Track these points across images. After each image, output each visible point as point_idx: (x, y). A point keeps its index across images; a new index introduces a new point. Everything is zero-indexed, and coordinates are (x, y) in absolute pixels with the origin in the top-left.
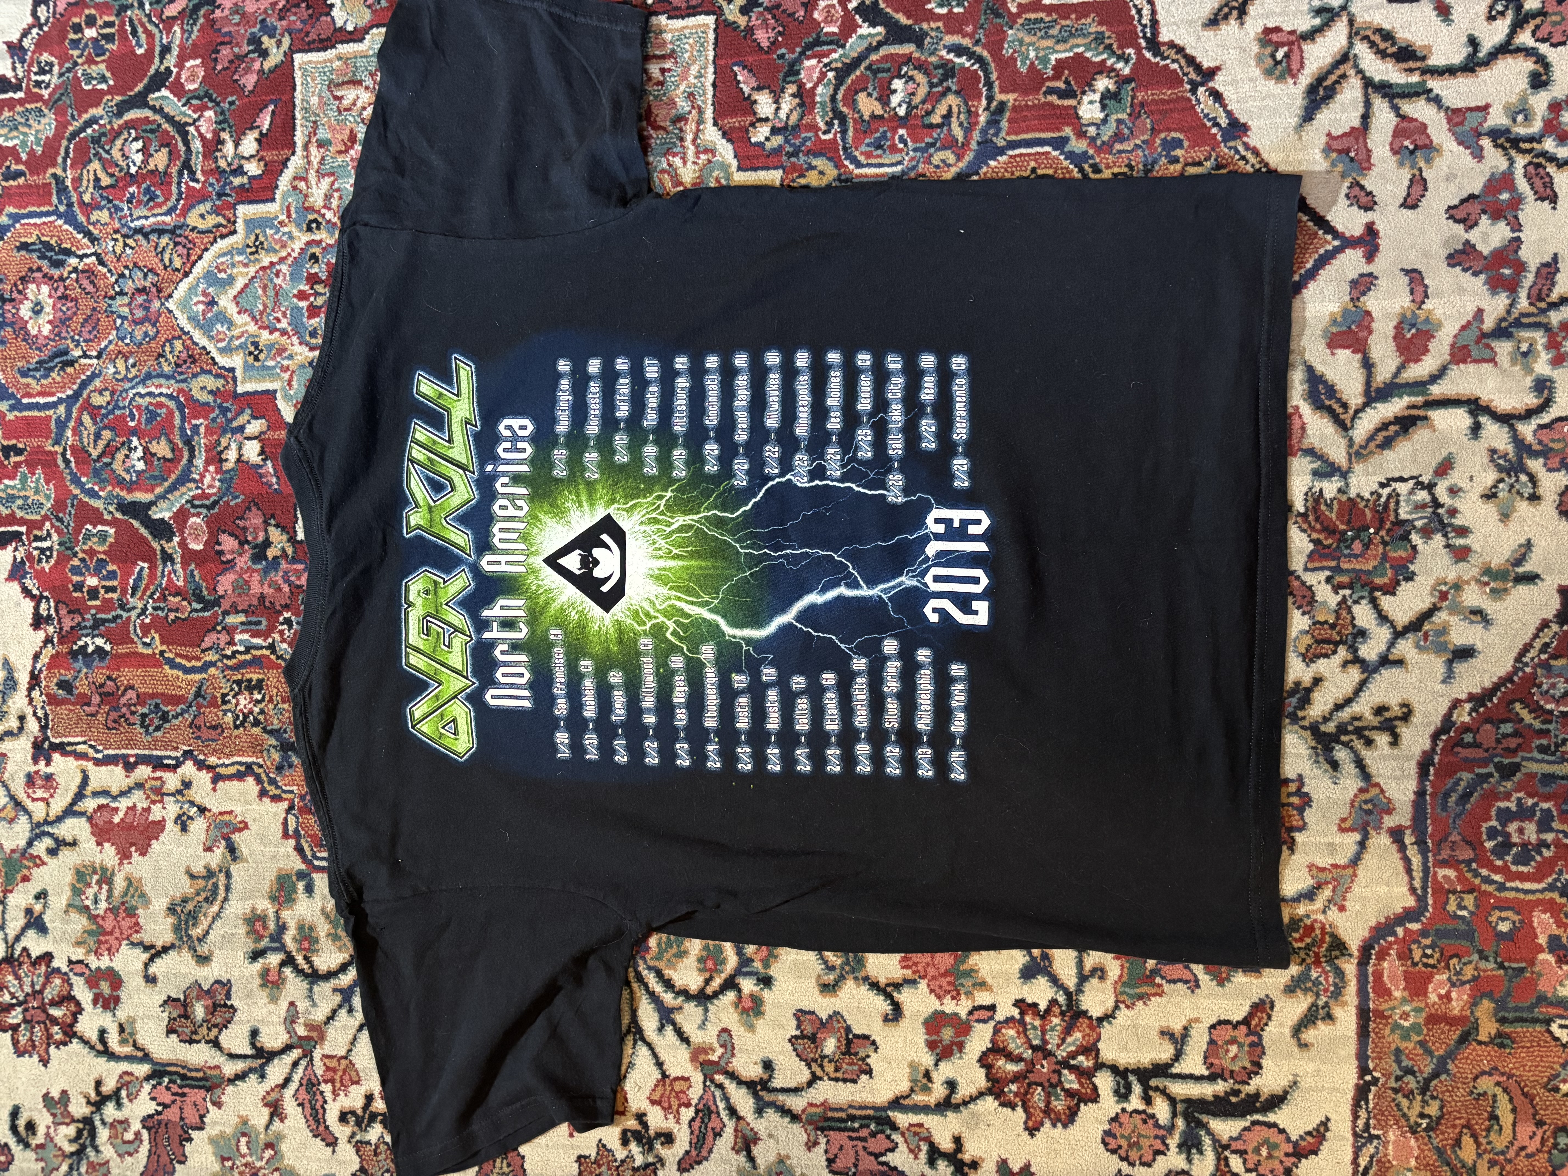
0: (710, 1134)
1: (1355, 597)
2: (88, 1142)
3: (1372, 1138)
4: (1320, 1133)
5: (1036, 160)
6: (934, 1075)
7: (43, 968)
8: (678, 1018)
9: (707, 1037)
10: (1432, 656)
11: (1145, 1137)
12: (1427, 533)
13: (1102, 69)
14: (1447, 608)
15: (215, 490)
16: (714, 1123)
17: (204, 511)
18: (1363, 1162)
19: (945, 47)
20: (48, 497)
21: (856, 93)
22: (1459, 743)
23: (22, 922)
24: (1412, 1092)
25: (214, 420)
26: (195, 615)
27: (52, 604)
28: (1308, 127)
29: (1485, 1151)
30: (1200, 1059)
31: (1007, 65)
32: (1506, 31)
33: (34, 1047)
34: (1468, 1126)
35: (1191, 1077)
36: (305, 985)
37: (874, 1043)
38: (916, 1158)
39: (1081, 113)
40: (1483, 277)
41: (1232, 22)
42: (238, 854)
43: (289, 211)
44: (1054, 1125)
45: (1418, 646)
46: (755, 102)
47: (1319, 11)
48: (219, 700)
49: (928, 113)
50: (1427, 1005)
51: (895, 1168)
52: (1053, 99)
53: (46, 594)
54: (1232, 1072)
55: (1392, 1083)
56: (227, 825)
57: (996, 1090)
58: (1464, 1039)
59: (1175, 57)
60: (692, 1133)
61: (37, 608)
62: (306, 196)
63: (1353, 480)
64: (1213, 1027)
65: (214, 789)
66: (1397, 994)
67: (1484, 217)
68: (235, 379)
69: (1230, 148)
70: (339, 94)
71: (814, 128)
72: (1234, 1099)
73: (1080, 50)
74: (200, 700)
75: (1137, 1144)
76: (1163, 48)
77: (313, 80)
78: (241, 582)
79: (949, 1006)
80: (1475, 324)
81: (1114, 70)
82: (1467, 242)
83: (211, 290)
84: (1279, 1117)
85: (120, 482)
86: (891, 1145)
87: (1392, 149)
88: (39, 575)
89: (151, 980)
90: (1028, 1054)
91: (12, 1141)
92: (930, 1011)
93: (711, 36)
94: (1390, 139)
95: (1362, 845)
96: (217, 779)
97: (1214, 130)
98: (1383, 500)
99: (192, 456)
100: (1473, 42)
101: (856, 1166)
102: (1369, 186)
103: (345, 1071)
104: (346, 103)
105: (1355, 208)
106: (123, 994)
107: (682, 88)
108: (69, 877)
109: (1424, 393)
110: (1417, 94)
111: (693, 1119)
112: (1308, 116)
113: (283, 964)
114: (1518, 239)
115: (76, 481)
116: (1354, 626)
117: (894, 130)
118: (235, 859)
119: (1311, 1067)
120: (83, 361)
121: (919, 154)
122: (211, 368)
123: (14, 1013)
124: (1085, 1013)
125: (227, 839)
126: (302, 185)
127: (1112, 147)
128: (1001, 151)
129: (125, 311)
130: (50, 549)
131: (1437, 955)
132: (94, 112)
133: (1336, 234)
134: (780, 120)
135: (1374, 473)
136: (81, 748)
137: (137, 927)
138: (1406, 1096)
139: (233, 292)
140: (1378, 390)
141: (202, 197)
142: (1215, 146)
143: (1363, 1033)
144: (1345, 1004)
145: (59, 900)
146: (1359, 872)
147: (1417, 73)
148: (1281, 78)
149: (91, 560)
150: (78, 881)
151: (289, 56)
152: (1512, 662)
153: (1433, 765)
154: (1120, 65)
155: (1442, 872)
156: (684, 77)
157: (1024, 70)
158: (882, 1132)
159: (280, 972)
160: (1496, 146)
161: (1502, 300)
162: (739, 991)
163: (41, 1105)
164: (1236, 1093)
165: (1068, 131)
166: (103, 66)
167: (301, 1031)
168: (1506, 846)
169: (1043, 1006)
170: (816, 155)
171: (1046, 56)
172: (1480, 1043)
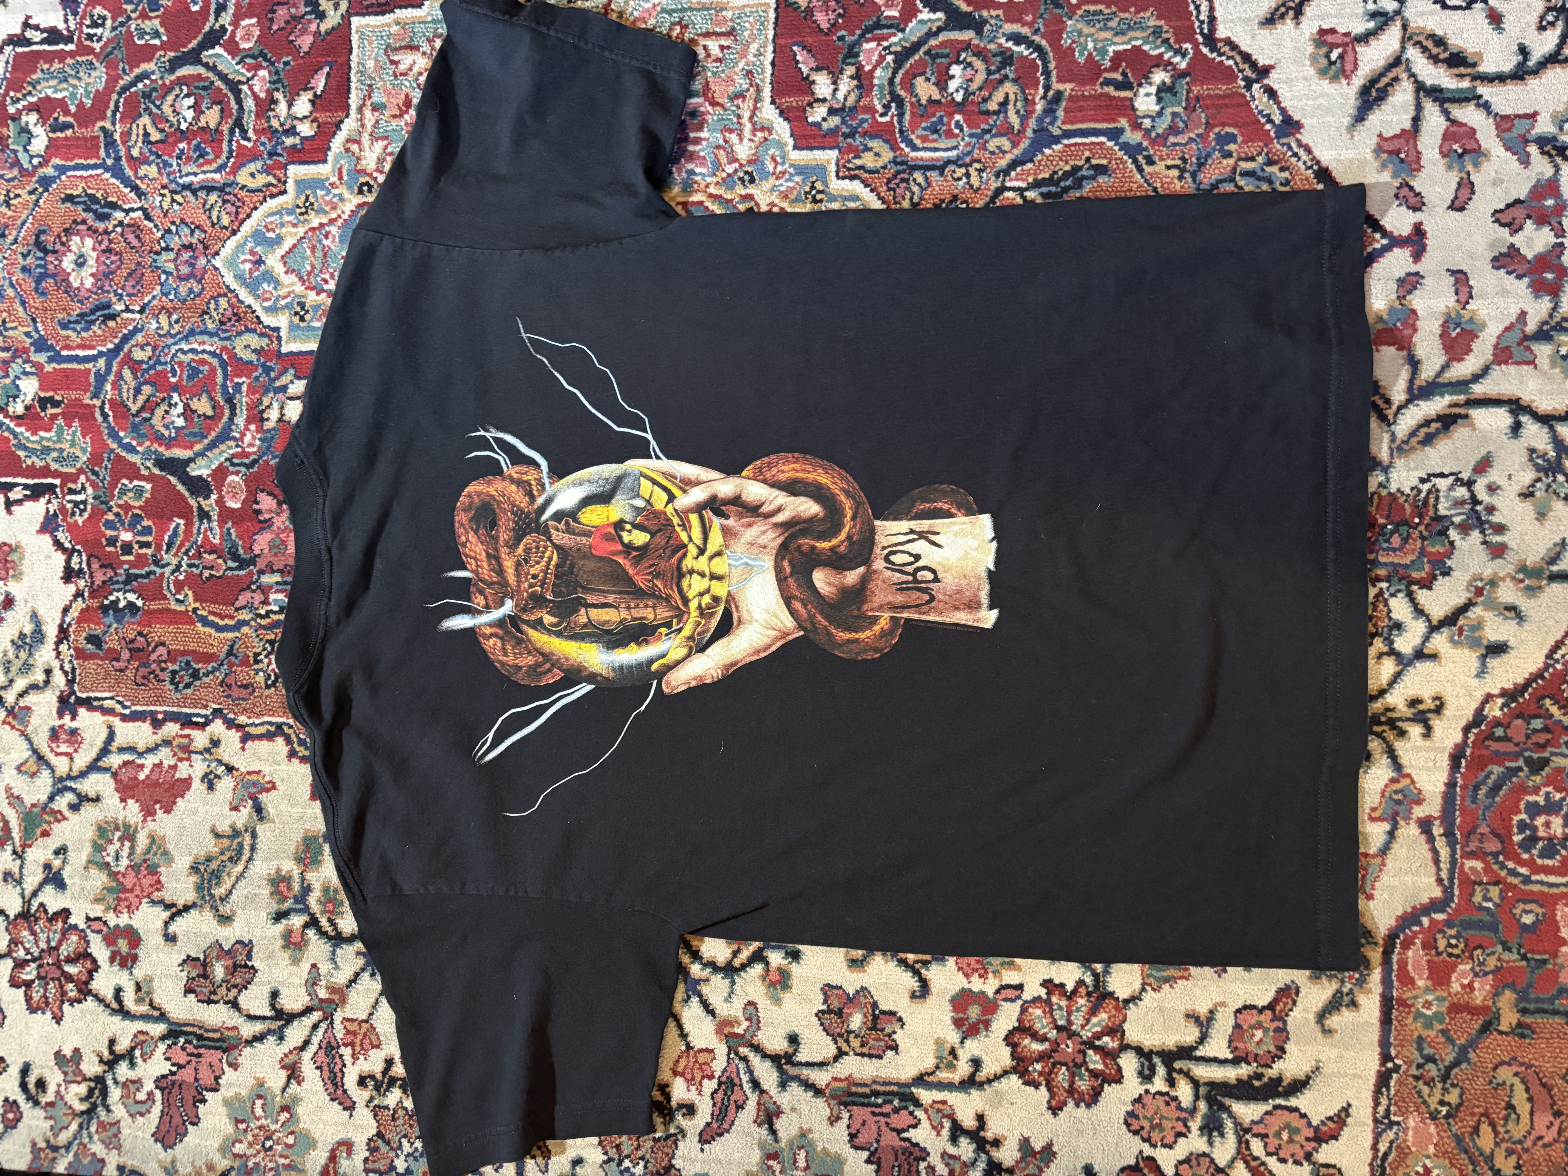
0: (732, 1107)
1: (1392, 590)
2: (99, 1102)
3: (1392, 1124)
4: (1341, 1118)
5: (1090, 150)
6: (960, 1053)
7: (60, 925)
8: (705, 989)
9: (734, 1010)
10: (1467, 651)
11: (1166, 1118)
12: (1464, 529)
13: (1159, 62)
14: (1483, 604)
15: (255, 449)
16: (737, 1096)
17: (243, 469)
18: (1383, 1147)
19: (1004, 34)
20: (84, 450)
21: (915, 77)
22: (1491, 736)
23: (40, 877)
24: (1433, 1080)
25: (257, 379)
26: (229, 573)
27: (84, 558)
28: (1360, 127)
29: (1503, 1140)
30: (1225, 1043)
31: (1065, 55)
32: (1556, 41)
33: (47, 1003)
34: (1486, 1114)
35: (1215, 1060)
36: (328, 947)
37: (900, 1019)
38: (938, 1134)
39: (1136, 105)
40: (1526, 280)
41: (1289, 21)
42: (265, 814)
43: (340, 173)
44: (1077, 1105)
45: (1452, 640)
46: (813, 82)
47: (1373, 15)
48: (252, 660)
49: (985, 100)
50: (1450, 994)
51: (917, 1145)
52: (1110, 90)
53: (78, 547)
54: (1256, 1055)
55: (1414, 1071)
56: (255, 784)
57: (1020, 1069)
58: (1486, 1028)
59: (1231, 54)
60: (714, 1105)
61: (68, 561)
62: (358, 159)
63: (1394, 475)
64: (1238, 1011)
65: (243, 749)
66: (1420, 983)
67: (1528, 222)
68: (279, 339)
69: (1283, 145)
70: (396, 58)
71: (871, 110)
72: (1257, 1083)
73: (1138, 43)
74: (232, 658)
75: (1159, 1125)
76: (1219, 45)
77: (370, 44)
78: (278, 542)
79: (976, 984)
80: (1519, 326)
81: (1170, 64)
82: (1512, 246)
83: (258, 249)
84: (1301, 1101)
85: (159, 438)
86: (914, 1122)
87: (1441, 152)
88: (72, 528)
89: (171, 939)
90: (1053, 1034)
91: (21, 1099)
92: (957, 988)
93: (772, 15)
94: (1439, 142)
95: (1391, 834)
96: (246, 738)
97: (1268, 127)
98: (1423, 495)
99: (233, 414)
100: (1523, 51)
101: (878, 1141)
102: (1417, 187)
103: (365, 1035)
104: (402, 67)
105: (1404, 208)
106: (141, 952)
107: (741, 65)
108: (90, 833)
109: (1466, 392)
110: (1467, 100)
111: (716, 1091)
112: (1360, 117)
113: (306, 926)
114: (1562, 244)
115: (114, 435)
116: (1390, 619)
117: (951, 115)
118: (261, 819)
119: (1333, 1053)
120: (125, 315)
121: (974, 140)
122: (256, 326)
123: (28, 969)
124: (1112, 994)
125: (254, 798)
126: (355, 147)
127: (1166, 139)
128: (1057, 140)
129: (170, 267)
130: (84, 502)
131: (1462, 946)
132: (145, 67)
133: (1385, 233)
134: (838, 101)
135: (1416, 469)
136: (108, 704)
137: (158, 885)
138: (1427, 1084)
139: (281, 251)
140: (1420, 388)
141: (253, 155)
142: (1268, 141)
143: (1386, 1020)
144: (1370, 991)
145: (79, 857)
146: (1387, 861)
147: (1468, 79)
148: (1335, 79)
149: (126, 514)
150: (100, 837)
151: (346, 19)
152: (1542, 659)
153: (1464, 757)
154: (1177, 59)
155: (1469, 864)
156: (743, 55)
157: (1082, 60)
158: (906, 1108)
159: (303, 934)
160: (1543, 153)
161: (1545, 304)
162: (767, 964)
163: (53, 1063)
164: (1259, 1076)
165: (1123, 122)
166: (156, 22)
167: (323, 993)
168: (1533, 839)
169: (1070, 987)
170: (873, 137)
171: (1104, 47)
172: (1501, 1033)
